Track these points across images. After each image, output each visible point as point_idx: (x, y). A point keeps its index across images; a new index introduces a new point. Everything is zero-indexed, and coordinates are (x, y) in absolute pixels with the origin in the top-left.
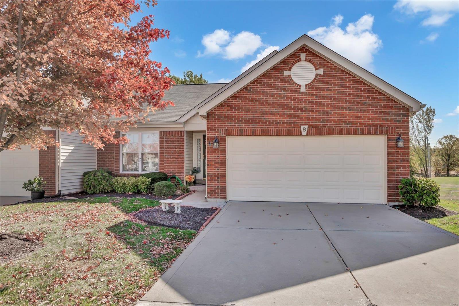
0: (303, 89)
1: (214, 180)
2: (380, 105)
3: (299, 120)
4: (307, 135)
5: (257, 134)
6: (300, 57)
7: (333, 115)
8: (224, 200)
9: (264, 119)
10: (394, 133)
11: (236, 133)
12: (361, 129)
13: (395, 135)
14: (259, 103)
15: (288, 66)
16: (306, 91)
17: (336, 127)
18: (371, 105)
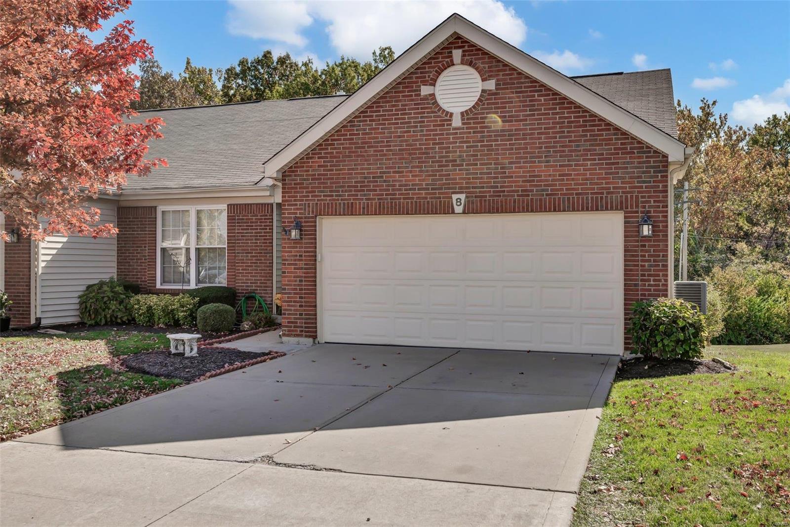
0: (457, 122)
1: (295, 302)
2: (608, 149)
3: (449, 184)
4: (464, 213)
5: (372, 211)
6: (451, 56)
7: (514, 172)
8: (311, 340)
9: (385, 181)
10: (637, 206)
11: (332, 211)
12: (569, 199)
13: (637, 212)
14: (375, 151)
15: (429, 77)
16: (463, 124)
17: (521, 196)
18: (589, 150)
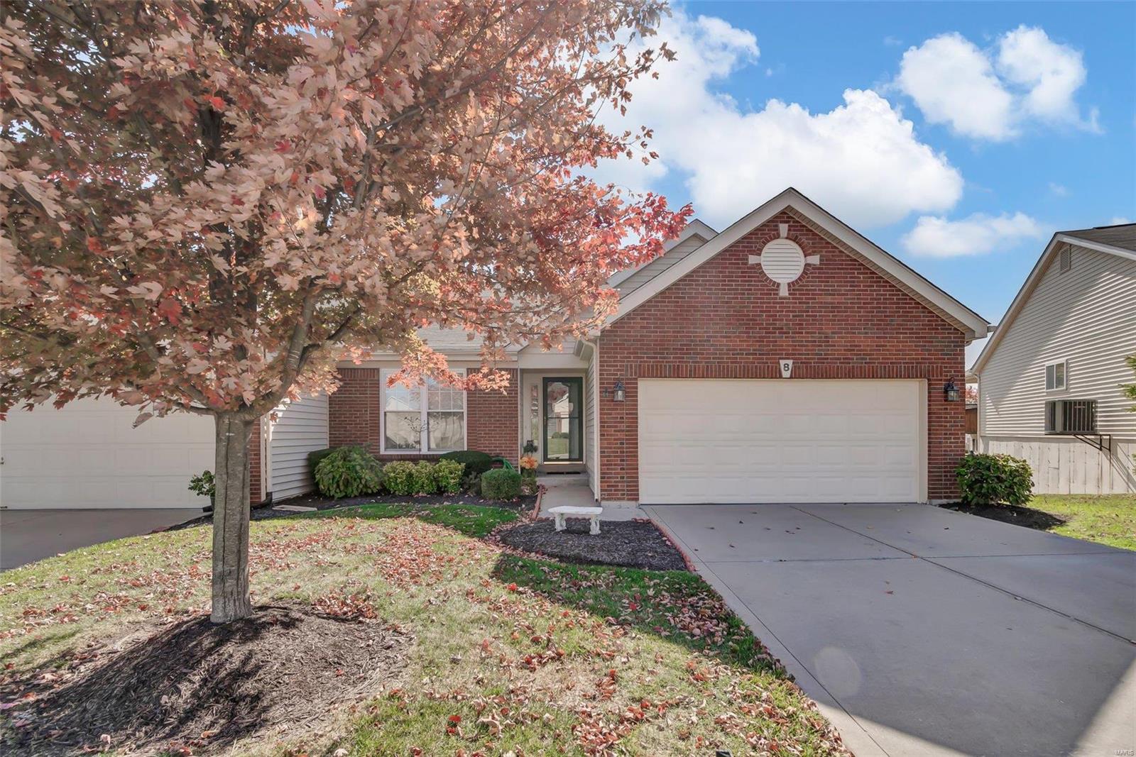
0: (784, 292)
1: (615, 465)
2: (917, 325)
3: (776, 350)
4: (791, 377)
5: (699, 374)
6: (777, 230)
7: (836, 342)
8: (633, 503)
9: (712, 345)
10: (941, 375)
11: (657, 373)
12: (885, 367)
13: (941, 380)
14: (703, 315)
15: (756, 247)
16: (789, 294)
17: (843, 363)
18: (902, 325)
